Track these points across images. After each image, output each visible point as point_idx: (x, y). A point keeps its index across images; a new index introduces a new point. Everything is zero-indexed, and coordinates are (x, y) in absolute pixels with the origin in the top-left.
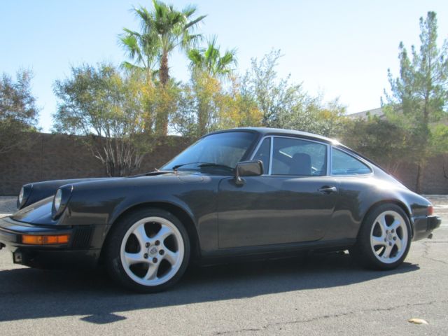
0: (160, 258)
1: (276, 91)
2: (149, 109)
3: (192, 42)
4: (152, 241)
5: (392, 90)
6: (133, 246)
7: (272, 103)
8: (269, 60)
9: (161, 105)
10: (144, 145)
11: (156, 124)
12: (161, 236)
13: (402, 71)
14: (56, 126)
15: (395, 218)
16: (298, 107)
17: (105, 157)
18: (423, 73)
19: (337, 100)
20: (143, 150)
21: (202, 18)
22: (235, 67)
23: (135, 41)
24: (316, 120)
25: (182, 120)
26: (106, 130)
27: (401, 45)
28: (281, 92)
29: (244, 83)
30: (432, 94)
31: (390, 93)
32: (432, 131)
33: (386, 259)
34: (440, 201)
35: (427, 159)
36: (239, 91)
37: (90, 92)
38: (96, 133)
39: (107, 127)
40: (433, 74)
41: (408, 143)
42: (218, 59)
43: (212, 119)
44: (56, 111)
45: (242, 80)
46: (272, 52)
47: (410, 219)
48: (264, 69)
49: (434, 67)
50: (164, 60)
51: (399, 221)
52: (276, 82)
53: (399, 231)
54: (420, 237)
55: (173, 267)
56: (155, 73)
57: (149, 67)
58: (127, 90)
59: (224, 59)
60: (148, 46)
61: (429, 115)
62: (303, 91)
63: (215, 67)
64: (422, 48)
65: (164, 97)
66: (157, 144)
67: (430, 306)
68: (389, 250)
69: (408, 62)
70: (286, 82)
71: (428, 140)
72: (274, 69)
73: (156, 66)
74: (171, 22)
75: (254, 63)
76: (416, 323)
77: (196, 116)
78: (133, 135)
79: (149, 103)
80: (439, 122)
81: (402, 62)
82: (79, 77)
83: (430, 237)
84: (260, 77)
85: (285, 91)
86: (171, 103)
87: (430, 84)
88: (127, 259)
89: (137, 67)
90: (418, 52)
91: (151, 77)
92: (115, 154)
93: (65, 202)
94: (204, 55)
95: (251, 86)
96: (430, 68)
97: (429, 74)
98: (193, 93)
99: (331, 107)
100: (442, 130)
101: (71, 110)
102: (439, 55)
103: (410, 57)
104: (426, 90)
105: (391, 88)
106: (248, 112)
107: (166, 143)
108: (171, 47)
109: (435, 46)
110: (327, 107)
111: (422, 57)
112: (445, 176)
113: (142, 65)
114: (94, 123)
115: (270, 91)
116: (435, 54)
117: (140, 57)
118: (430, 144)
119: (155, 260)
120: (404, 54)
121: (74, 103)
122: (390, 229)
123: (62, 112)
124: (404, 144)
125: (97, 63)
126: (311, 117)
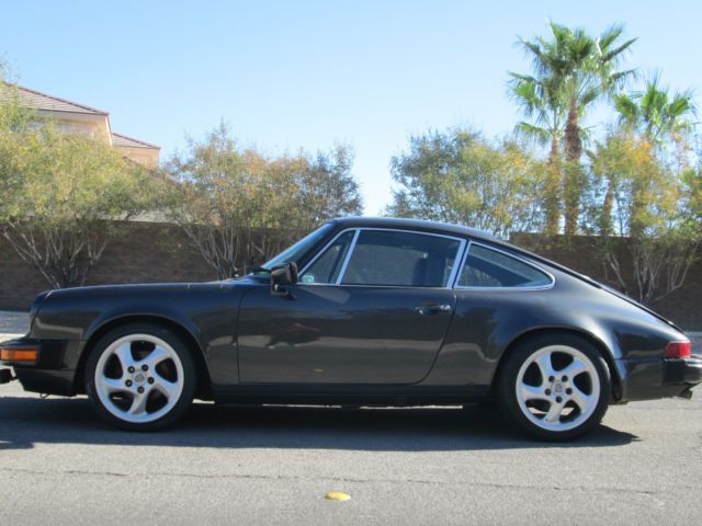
0: (148, 387)
3: (618, 84)
15: (575, 358)
21: (630, 43)
33: (550, 424)
50: (571, 116)
51: (584, 364)
55: (170, 400)
57: (555, 128)
68: (554, 409)
74: (578, 56)
89: (539, 130)
113: (545, 127)
117: (543, 113)
119: (141, 390)
122: (558, 375)
123: (399, 202)
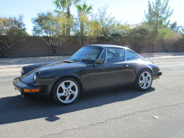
0: (70, 94)
1: (106, 19)
2: (64, 27)
3: (78, 2)
4: (67, 89)
5: (146, 17)
6: (61, 91)
7: (105, 23)
8: (104, 8)
9: (68, 25)
10: (63, 39)
11: (67, 32)
12: (70, 87)
13: (149, 11)
14: (33, 34)
15: (148, 74)
16: (114, 25)
17: (50, 43)
18: (156, 12)
19: (127, 22)
20: (62, 41)
22: (93, 11)
23: (58, 2)
24: (120, 29)
25: (75, 30)
26: (50, 34)
27: (149, 2)
28: (108, 20)
29: (96, 16)
30: (159, 19)
31: (145, 19)
32: (159, 31)
33: (144, 87)
34: (161, 55)
35: (157, 41)
36: (94, 19)
37: (44, 21)
38: (46, 35)
39: (50, 33)
40: (160, 12)
41: (151, 36)
42: (87, 8)
43: (85, 30)
44: (33, 28)
45: (95, 16)
46: (105, 6)
47: (152, 73)
48: (102, 12)
49: (160, 9)
50: (68, 9)
51: (149, 75)
52: (106, 16)
53: (149, 78)
54: (155, 78)
55: (75, 96)
56: (65, 13)
57: (63, 11)
58: (56, 21)
59: (89, 8)
60: (63, 4)
61: (158, 26)
62: (116, 19)
63: (86, 11)
64: (156, 3)
65: (69, 23)
66: (67, 39)
67: (159, 109)
68: (145, 85)
69: (151, 8)
70: (110, 16)
71: (157, 35)
72: (106, 11)
73: (66, 11)
75: (99, 9)
76: (155, 118)
77: (80, 29)
78: (59, 36)
79: (64, 25)
80: (161, 29)
81: (149, 8)
82: (40, 17)
83: (159, 78)
84: (101, 15)
85: (110, 19)
86: (71, 25)
87: (158, 15)
88: (59, 95)
89: (59, 11)
90: (155, 4)
91: (64, 15)
92: (53, 42)
93: (37, 77)
94: (82, 7)
95: (98, 18)
96: (158, 10)
97: (158, 12)
98: (78, 21)
99: (125, 24)
100: (162, 31)
101: (37, 28)
102: (162, 5)
103: (152, 6)
104: (157, 17)
105: (145, 17)
106: (97, 27)
107: (70, 38)
108: (71, 4)
109: (160, 2)
110: (124, 25)
111: (156, 6)
112: (162, 46)
113: (61, 11)
114: (46, 32)
115: (104, 19)
116: (160, 5)
117: (60, 8)
118: (158, 36)
119: (68, 95)
120: (150, 5)
121: (38, 25)
122: (146, 78)
123: (34, 29)
124: (149, 36)
125: (46, 12)
126: (118, 28)
